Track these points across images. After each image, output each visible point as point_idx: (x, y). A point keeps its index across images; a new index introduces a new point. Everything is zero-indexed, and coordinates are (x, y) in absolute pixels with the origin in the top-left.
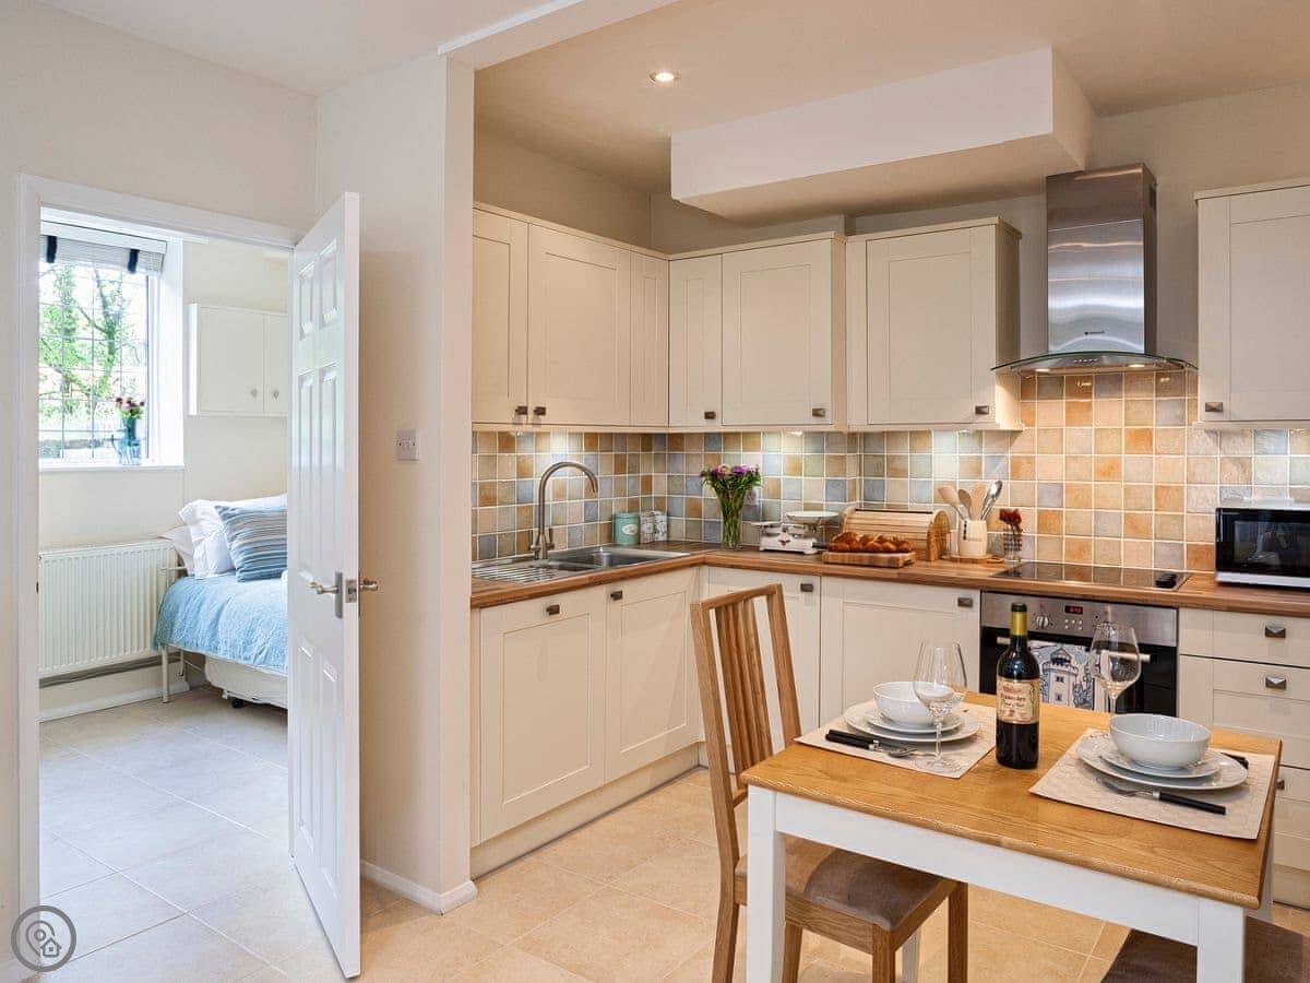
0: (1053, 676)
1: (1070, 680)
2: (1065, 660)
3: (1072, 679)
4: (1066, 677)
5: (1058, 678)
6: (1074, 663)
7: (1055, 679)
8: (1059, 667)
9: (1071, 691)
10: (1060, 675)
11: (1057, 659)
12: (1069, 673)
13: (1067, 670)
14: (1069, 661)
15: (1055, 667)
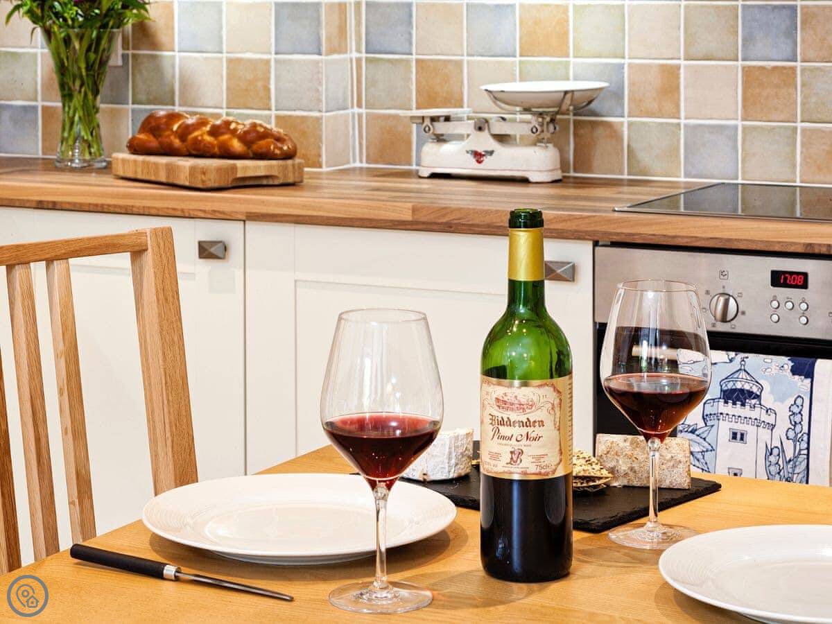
0: (725, 428)
1: (758, 438)
2: (751, 395)
3: (764, 434)
4: (750, 430)
5: (734, 436)
6: (767, 399)
7: (728, 435)
8: (738, 410)
9: (761, 461)
10: (739, 427)
11: (733, 391)
12: (758, 423)
13: (755, 414)
14: (758, 397)
15: (729, 409)
